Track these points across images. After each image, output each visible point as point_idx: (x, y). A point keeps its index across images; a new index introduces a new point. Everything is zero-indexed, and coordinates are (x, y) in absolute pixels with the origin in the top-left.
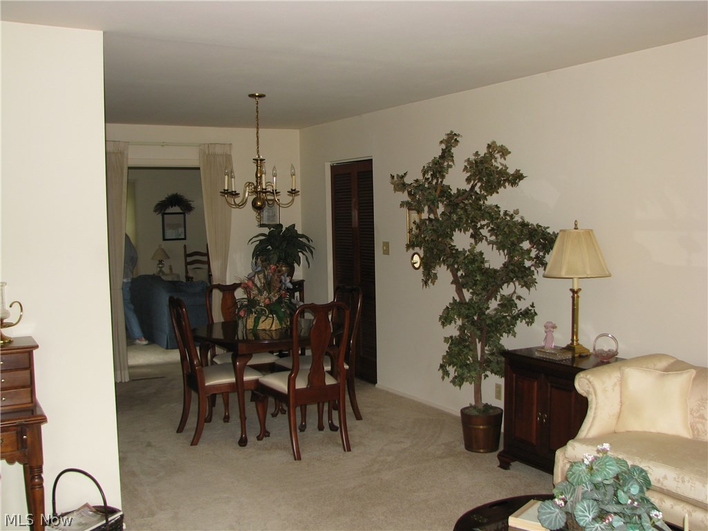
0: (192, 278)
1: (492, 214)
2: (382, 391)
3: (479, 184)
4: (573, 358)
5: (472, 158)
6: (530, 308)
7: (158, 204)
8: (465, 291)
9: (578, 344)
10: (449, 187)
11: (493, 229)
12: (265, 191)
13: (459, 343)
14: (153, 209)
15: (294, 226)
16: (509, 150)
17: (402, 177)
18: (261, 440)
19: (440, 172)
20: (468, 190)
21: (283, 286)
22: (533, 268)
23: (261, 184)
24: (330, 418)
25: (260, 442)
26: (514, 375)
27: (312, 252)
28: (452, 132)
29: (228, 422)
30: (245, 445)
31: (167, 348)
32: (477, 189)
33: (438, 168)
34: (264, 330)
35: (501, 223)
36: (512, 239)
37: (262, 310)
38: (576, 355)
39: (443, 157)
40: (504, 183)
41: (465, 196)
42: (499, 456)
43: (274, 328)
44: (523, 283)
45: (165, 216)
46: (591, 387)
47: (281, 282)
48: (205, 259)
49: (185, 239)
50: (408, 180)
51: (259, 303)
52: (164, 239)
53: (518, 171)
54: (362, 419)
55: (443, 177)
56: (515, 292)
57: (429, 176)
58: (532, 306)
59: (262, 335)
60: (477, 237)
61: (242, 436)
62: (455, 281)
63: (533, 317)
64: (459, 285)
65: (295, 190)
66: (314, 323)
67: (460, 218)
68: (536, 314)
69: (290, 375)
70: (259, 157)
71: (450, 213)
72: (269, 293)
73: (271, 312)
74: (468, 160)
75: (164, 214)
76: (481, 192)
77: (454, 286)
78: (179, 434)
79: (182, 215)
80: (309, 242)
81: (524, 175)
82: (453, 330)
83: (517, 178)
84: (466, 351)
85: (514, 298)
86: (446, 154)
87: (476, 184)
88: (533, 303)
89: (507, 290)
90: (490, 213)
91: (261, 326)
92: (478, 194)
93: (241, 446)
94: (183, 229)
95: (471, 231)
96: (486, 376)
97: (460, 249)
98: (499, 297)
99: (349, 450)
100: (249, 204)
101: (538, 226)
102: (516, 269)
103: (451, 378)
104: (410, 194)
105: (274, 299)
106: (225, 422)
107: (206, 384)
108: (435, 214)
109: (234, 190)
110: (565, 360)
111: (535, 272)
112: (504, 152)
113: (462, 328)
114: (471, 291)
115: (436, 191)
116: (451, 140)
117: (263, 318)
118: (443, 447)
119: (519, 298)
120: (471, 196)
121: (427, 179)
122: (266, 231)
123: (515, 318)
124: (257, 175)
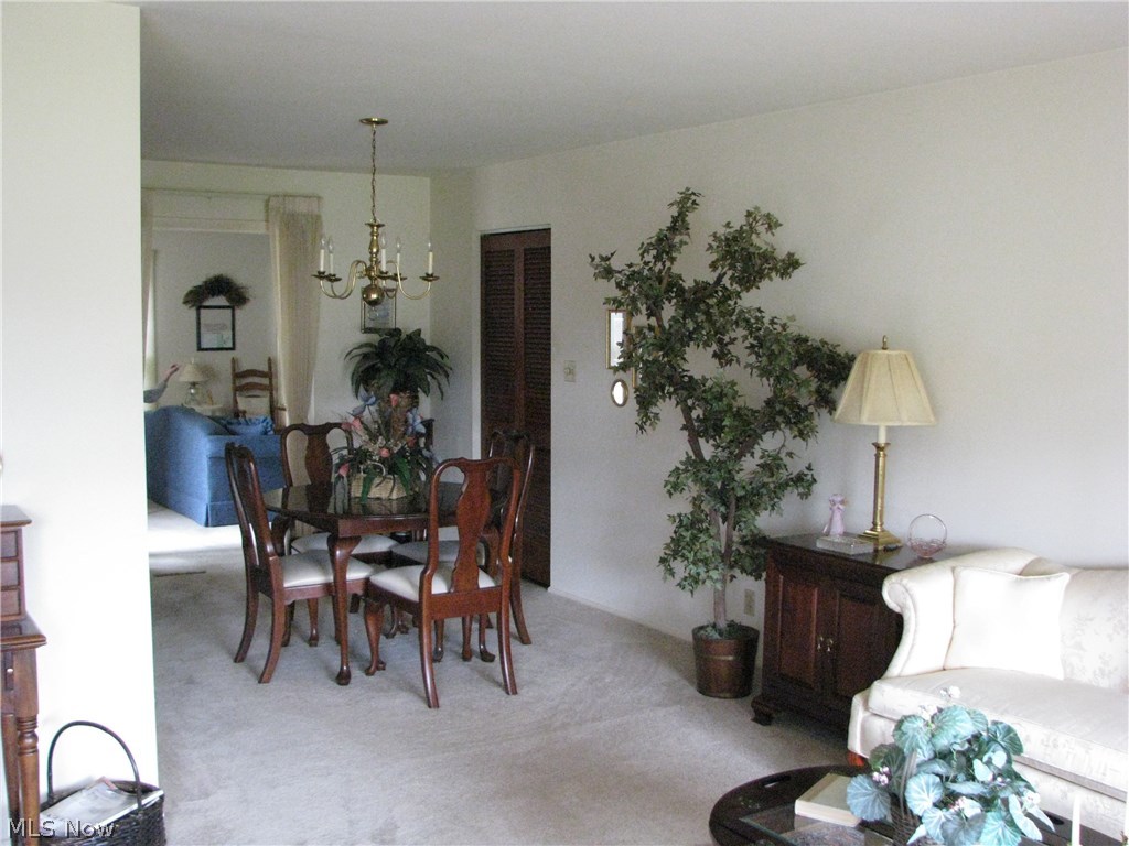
0: (244, 412)
1: (752, 323)
2: (559, 598)
3: (730, 273)
4: (876, 551)
5: (722, 231)
6: (806, 472)
7: (191, 292)
8: (702, 441)
9: (883, 531)
10: (680, 277)
11: (752, 346)
12: (383, 276)
13: (692, 525)
14: (182, 300)
15: (418, 332)
16: (780, 222)
17: (608, 259)
18: (372, 674)
19: (667, 253)
20: (712, 282)
21: (410, 429)
22: (811, 409)
23: (378, 263)
24: (482, 641)
25: (371, 678)
26: (782, 577)
27: (447, 376)
28: (688, 189)
29: (316, 645)
30: (347, 684)
31: (207, 525)
32: (726, 281)
33: (664, 246)
34: (378, 499)
35: (765, 337)
36: (782, 364)
37: (375, 467)
38: (880, 548)
39: (673, 229)
40: (768, 274)
41: (707, 292)
42: (755, 704)
43: (394, 496)
44: (796, 433)
45: (202, 311)
46: (909, 598)
47: (406, 421)
48: (265, 381)
49: (233, 349)
50: (616, 264)
51: (371, 456)
52: (200, 349)
53: (790, 255)
54: (530, 643)
55: (673, 260)
56: (783, 446)
57: (649, 258)
58: (809, 468)
59: (375, 506)
60: (722, 357)
61: (342, 668)
62: (688, 426)
63: (810, 485)
64: (694, 432)
65: (432, 276)
66: (464, 489)
67: (698, 328)
68: (815, 481)
69: (424, 572)
70: (375, 220)
71: (684, 318)
72: (388, 440)
73: (391, 471)
74: (715, 235)
75: (199, 308)
76: (732, 285)
77: (686, 433)
78: (237, 665)
79: (230, 311)
80: (443, 358)
81: (801, 261)
82: (682, 505)
83: (791, 264)
84: (703, 537)
85: (783, 455)
86: (679, 224)
87: (725, 274)
88: (810, 465)
89: (770, 442)
90: (747, 321)
91: (375, 492)
92: (727, 289)
93: (340, 684)
94: (230, 332)
95: (715, 347)
96: (733, 577)
97: (697, 376)
98: (758, 453)
99: (515, 693)
100: (357, 296)
101: (824, 343)
102: (787, 409)
103: (678, 579)
104: (618, 285)
105: (396, 450)
106: (311, 645)
107: (286, 585)
108: (659, 319)
109: (332, 273)
110: (865, 554)
111: (816, 415)
112: (772, 224)
113: (696, 501)
114: (711, 441)
115: (660, 283)
116: (686, 202)
117: (377, 481)
118: (664, 688)
119: (790, 454)
120: (716, 292)
121: (646, 263)
122: (375, 338)
123: (783, 486)
124: (371, 248)
